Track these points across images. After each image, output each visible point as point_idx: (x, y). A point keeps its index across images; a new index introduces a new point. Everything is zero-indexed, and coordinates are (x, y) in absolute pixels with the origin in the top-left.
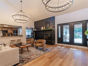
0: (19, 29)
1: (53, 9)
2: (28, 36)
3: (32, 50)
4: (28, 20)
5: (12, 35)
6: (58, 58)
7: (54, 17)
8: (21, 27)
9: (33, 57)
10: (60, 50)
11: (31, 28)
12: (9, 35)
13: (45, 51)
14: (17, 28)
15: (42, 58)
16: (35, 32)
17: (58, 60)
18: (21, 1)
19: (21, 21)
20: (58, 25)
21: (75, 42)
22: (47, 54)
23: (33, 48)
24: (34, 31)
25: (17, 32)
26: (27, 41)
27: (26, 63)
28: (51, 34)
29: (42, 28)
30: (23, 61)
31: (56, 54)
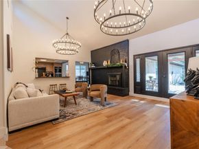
0: (63, 65)
1: (117, 30)
2: (80, 78)
3: (82, 102)
4: (77, 50)
5: (52, 75)
6: (123, 118)
7: (128, 41)
8: (67, 61)
9: (80, 113)
10: (135, 107)
11: (85, 63)
12: (47, 76)
13: (104, 106)
14: (61, 64)
15: (96, 115)
16: (93, 69)
17: (122, 120)
18: (67, 18)
19: (67, 52)
20: (135, 57)
21: (169, 92)
22: (107, 111)
23: (85, 100)
24: (89, 69)
25: (60, 71)
26: (76, 87)
27: (69, 119)
28: (121, 74)
29: (105, 64)
30: (65, 117)
31: (123, 111)
